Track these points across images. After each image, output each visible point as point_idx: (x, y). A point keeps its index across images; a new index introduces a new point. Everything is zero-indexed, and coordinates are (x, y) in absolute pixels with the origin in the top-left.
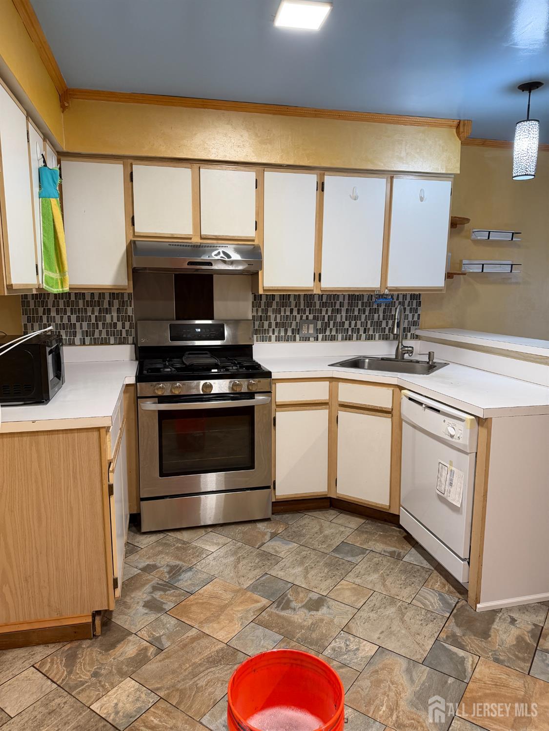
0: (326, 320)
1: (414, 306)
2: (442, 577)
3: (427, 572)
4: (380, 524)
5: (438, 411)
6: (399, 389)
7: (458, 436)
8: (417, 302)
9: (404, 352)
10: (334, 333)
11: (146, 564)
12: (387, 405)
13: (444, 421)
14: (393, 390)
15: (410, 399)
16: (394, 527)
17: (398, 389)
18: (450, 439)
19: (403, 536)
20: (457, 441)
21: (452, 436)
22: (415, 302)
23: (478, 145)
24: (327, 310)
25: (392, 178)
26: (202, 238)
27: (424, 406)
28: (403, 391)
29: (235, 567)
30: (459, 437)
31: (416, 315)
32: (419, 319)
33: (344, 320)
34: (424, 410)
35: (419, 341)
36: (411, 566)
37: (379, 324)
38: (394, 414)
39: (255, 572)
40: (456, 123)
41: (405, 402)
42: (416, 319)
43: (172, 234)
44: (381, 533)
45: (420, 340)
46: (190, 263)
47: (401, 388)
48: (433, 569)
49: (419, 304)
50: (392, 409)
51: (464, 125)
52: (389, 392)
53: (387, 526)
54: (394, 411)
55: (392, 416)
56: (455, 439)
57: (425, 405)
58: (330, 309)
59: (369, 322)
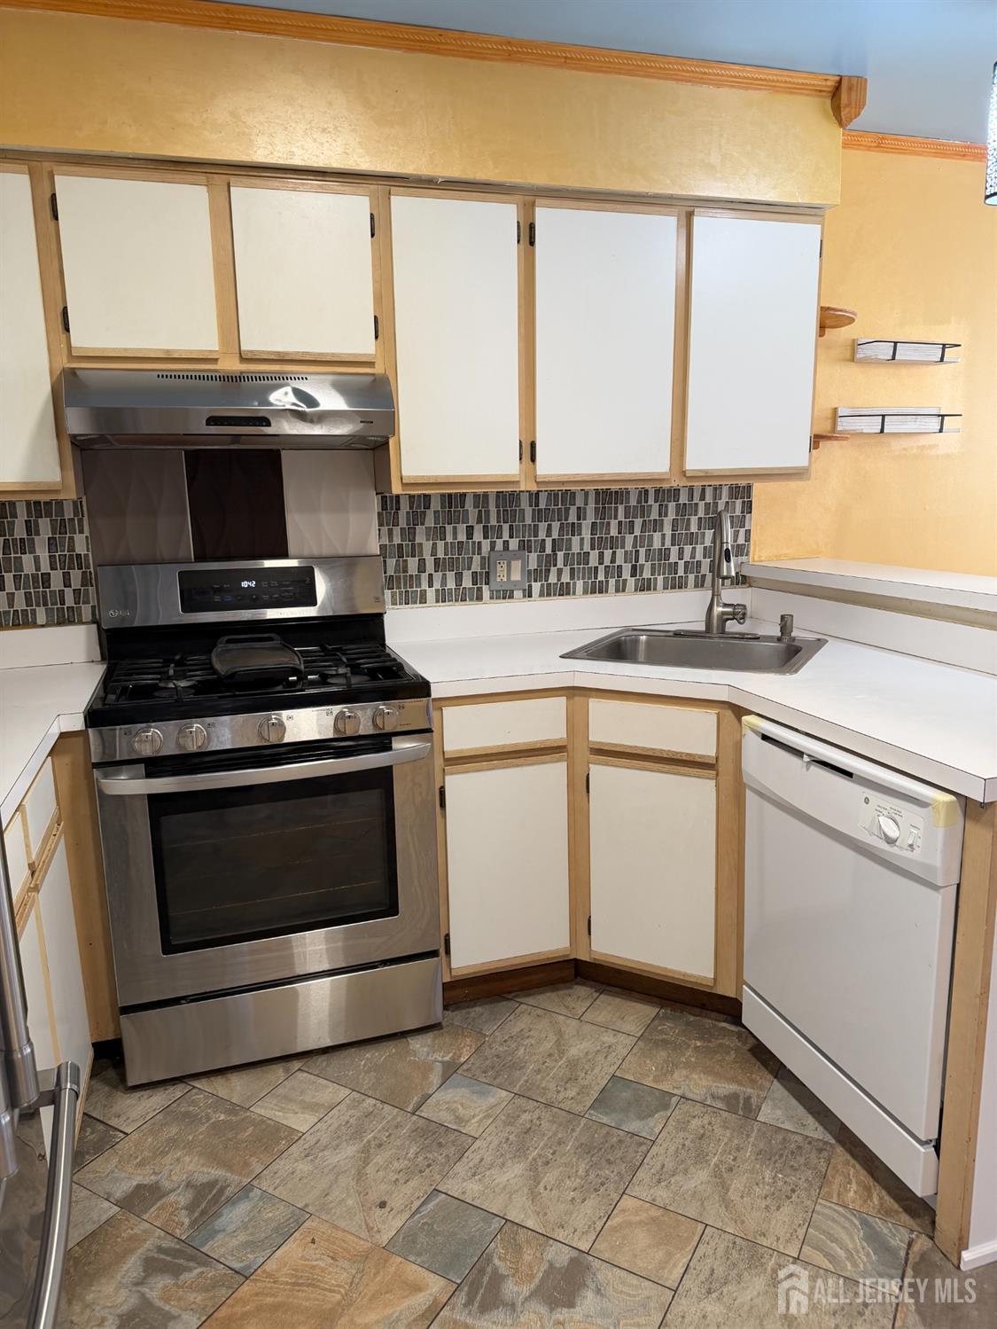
0: (548, 550)
1: (738, 512)
2: (858, 1166)
3: (820, 1150)
4: (692, 1018)
5: (848, 774)
6: (733, 712)
7: (910, 842)
8: (744, 502)
9: (726, 617)
10: (566, 578)
11: (135, 1183)
12: (705, 747)
13: (867, 801)
14: (718, 714)
15: (765, 738)
16: (724, 1024)
17: (729, 714)
18: (886, 847)
19: (748, 1046)
20: (908, 854)
21: (891, 841)
22: (739, 503)
23: (869, 148)
24: (550, 526)
25: (690, 215)
26: (244, 359)
27: (806, 758)
28: (745, 718)
29: (360, 1176)
30: (911, 846)
31: (742, 531)
32: (748, 539)
33: (587, 548)
34: (808, 769)
35: (750, 589)
36: (780, 1137)
37: (665, 554)
38: (720, 769)
39: (407, 1189)
40: (831, 84)
41: (752, 744)
42: (741, 540)
43: (168, 351)
44: (699, 1044)
45: (750, 586)
46: (212, 421)
47: (739, 712)
48: (833, 1141)
49: (748, 507)
50: (717, 758)
51: (850, 89)
52: (709, 718)
53: (708, 1022)
54: (720, 762)
55: (717, 775)
56: (901, 848)
57: (809, 756)
58: (556, 525)
59: (642, 551)
